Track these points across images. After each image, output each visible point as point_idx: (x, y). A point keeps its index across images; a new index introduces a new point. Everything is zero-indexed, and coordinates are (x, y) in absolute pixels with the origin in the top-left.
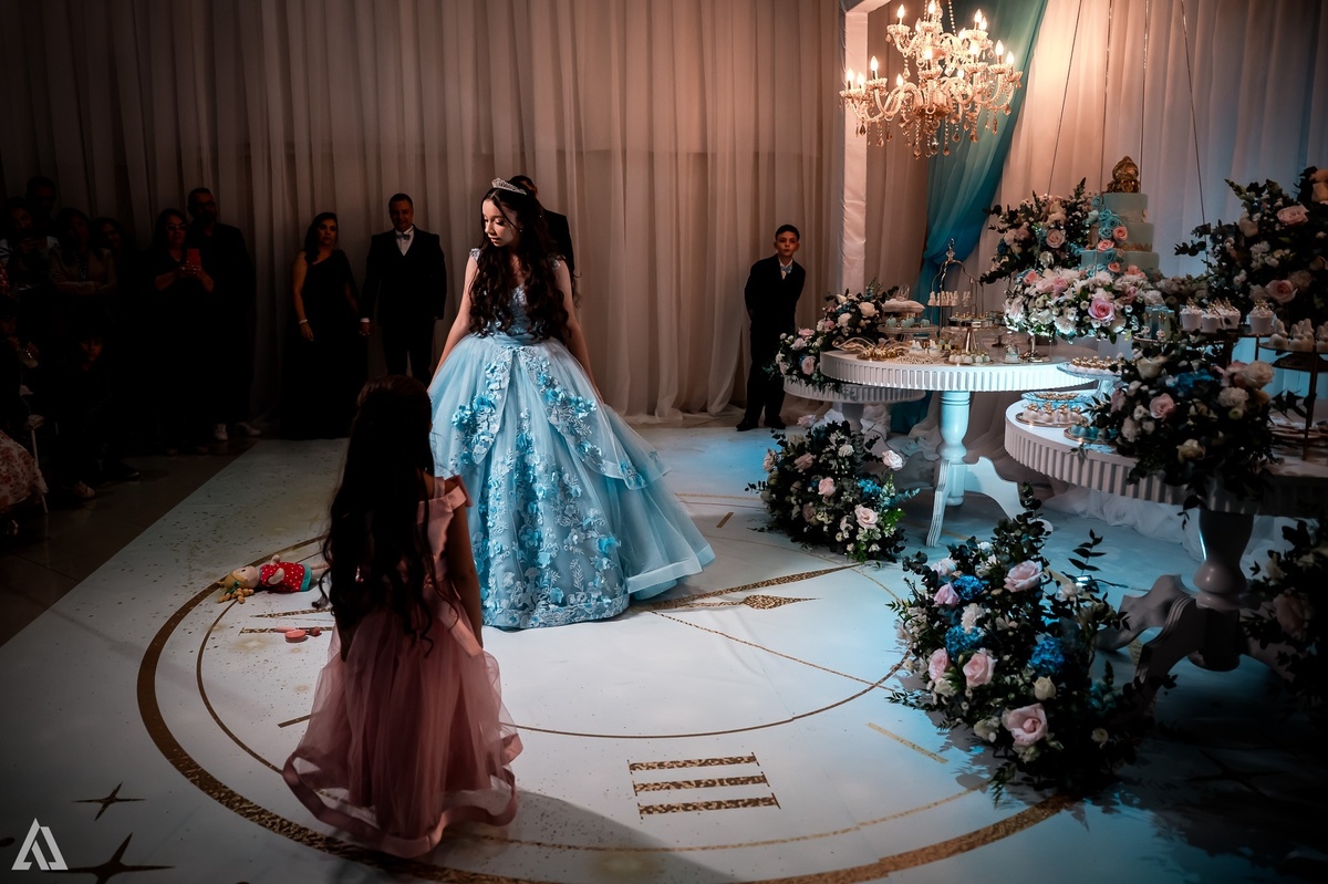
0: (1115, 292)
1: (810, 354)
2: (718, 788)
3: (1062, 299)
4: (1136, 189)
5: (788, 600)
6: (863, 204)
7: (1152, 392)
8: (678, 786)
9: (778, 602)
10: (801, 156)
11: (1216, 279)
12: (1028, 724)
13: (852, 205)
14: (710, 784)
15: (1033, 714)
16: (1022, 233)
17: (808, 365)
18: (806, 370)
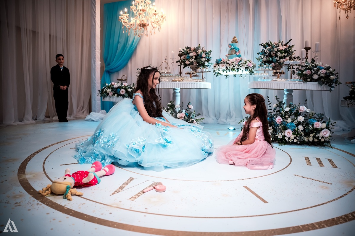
12: (325, 133)
17: (123, 92)
18: (122, 93)
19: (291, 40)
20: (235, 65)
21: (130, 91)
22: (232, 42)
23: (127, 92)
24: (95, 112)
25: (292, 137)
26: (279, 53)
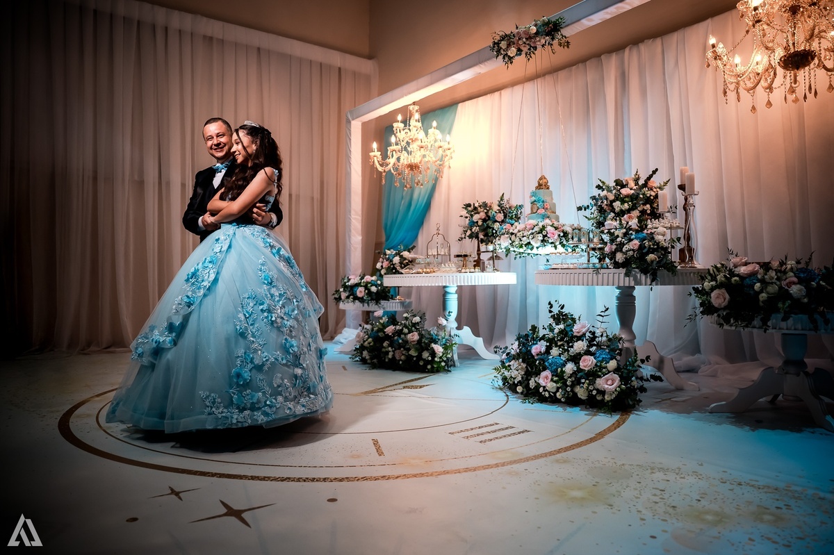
0: (555, 227)
1: (361, 286)
2: (497, 432)
3: (533, 231)
4: (548, 188)
5: (424, 386)
6: (360, 218)
7: (626, 242)
8: (482, 434)
9: (421, 387)
10: (313, 198)
11: (601, 217)
12: (609, 382)
13: (355, 219)
14: (495, 431)
15: (611, 377)
16: (482, 215)
17: (361, 292)
18: (359, 295)
19: (657, 170)
20: (523, 237)
21: (375, 291)
22: (537, 188)
23: (370, 293)
24: (349, 327)
25: (551, 386)
26: (617, 205)
